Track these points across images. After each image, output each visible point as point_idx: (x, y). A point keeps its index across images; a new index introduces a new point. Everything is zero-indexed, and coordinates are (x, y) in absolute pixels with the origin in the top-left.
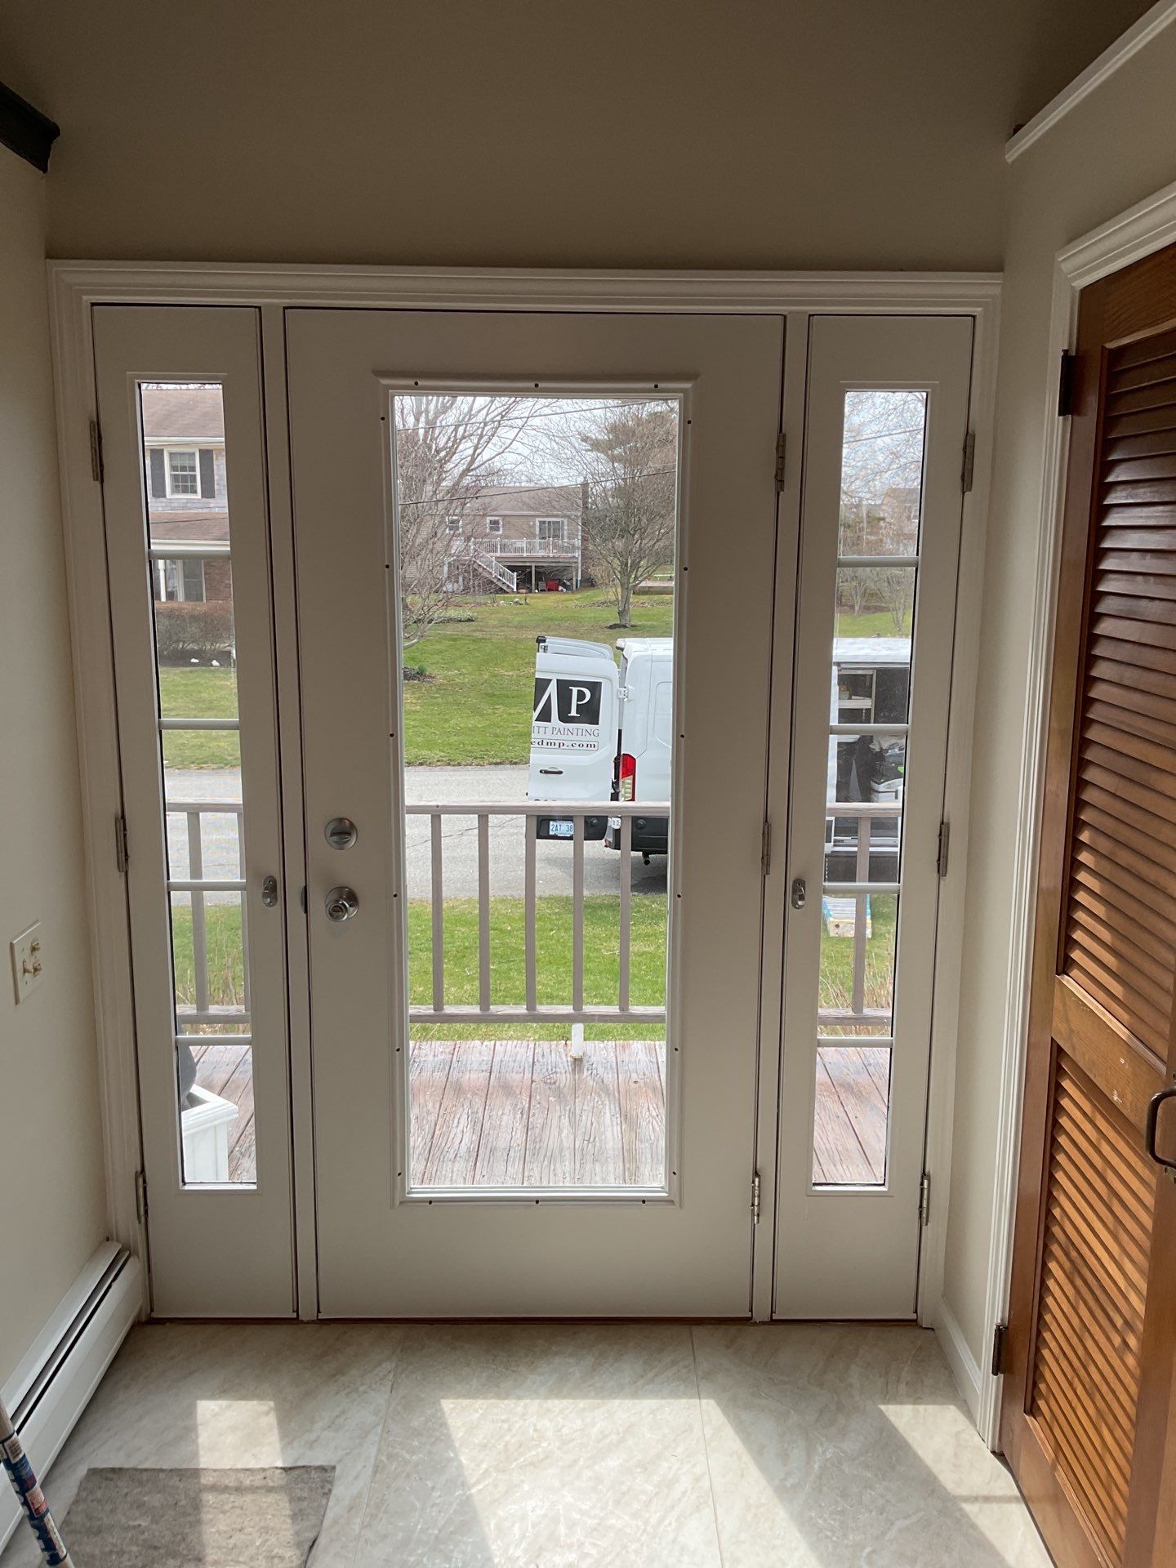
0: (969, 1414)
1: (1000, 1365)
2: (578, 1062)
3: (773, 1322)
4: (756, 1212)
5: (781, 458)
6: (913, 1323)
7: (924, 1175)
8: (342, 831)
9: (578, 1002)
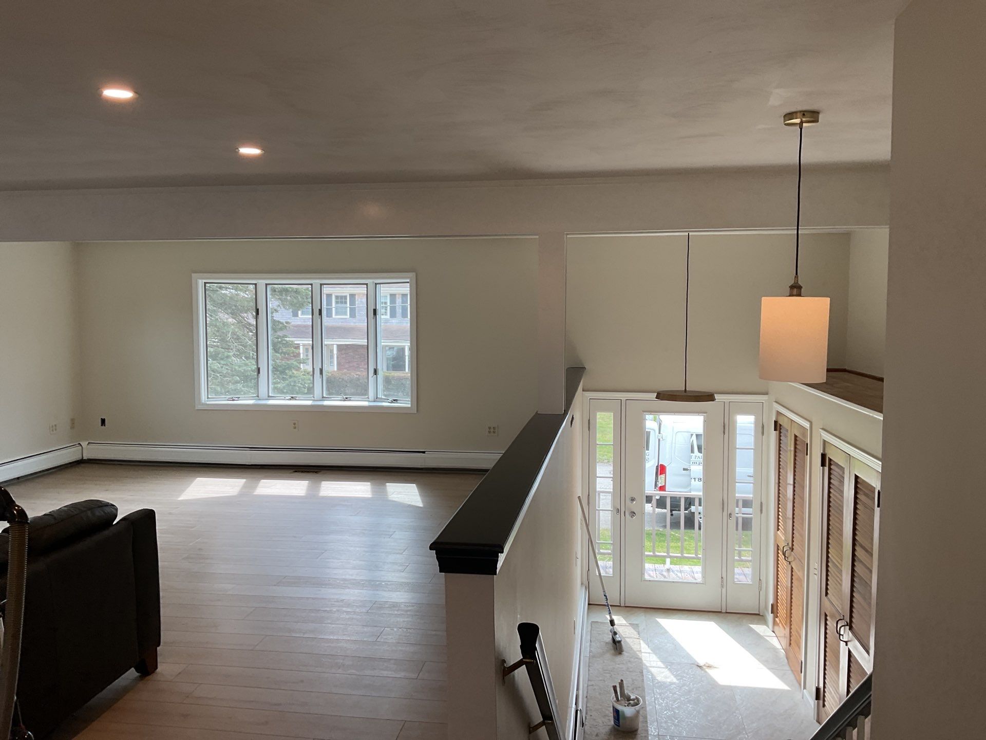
0: (768, 627)
1: (772, 612)
2: (668, 570)
3: (726, 613)
4: (722, 586)
5: (724, 428)
6: (759, 615)
7: (760, 580)
8: (633, 500)
9: (668, 553)
